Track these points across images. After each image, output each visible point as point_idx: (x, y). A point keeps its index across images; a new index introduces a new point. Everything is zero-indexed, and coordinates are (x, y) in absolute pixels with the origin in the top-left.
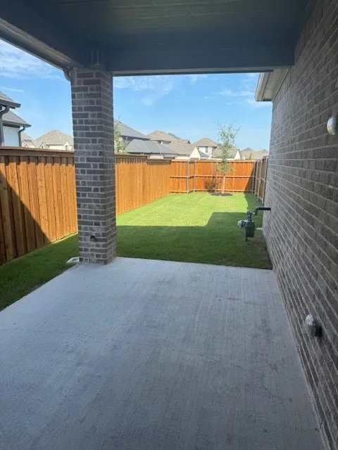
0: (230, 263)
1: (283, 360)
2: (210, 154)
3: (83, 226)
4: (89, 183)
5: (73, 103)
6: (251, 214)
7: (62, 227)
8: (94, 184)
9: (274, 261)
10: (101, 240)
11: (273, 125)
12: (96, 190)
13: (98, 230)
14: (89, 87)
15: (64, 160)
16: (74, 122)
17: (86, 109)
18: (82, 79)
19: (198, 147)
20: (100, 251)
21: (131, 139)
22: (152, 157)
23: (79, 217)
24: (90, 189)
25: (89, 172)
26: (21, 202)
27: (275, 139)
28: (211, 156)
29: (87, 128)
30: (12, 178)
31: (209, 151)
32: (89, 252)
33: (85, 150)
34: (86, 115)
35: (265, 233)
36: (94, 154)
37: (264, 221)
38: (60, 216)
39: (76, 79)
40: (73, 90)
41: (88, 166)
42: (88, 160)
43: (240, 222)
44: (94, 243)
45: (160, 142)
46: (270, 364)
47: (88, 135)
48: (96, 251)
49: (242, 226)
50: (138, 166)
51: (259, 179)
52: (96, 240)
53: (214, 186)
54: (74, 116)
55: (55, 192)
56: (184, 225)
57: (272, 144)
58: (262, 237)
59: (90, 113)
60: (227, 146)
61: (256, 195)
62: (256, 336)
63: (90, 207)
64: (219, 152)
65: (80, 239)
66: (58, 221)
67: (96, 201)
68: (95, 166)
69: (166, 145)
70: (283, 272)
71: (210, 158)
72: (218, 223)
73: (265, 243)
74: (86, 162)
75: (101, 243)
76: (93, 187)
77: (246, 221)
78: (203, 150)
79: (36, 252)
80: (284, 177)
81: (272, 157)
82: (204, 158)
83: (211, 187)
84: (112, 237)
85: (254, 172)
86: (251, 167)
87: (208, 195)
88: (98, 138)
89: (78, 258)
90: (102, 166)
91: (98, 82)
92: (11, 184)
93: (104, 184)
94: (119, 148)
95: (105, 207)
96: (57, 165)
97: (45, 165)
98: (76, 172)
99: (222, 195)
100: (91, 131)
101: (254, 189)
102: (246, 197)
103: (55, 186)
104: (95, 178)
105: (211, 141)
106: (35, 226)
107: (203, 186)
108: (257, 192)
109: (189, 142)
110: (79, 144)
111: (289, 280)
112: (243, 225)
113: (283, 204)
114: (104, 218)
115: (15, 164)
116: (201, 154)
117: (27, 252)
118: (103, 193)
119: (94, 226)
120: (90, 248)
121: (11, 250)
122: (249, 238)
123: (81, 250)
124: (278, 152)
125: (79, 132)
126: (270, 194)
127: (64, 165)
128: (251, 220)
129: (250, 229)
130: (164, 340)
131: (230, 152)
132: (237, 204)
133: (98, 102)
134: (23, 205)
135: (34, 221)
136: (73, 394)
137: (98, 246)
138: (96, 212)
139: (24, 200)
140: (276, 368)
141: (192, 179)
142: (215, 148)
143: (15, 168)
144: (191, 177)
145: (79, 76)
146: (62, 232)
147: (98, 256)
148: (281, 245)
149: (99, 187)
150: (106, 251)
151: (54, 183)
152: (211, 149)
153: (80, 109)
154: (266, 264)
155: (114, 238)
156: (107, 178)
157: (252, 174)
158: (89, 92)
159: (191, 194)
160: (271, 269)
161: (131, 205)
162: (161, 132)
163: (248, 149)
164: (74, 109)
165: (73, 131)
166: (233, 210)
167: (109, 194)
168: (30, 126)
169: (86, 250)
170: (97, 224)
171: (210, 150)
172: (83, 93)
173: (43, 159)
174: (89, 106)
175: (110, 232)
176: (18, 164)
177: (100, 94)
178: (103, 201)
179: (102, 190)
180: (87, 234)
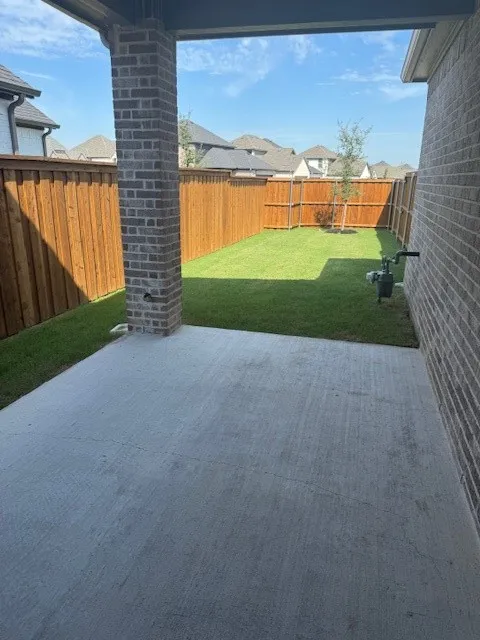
0: (353, 337)
1: (437, 495)
2: (325, 171)
3: (132, 279)
4: (141, 212)
5: (115, 84)
6: (389, 262)
7: (105, 279)
8: (148, 213)
9: (421, 335)
10: (159, 300)
11: (428, 120)
12: (151, 223)
13: (155, 285)
14: (138, 56)
15: (106, 177)
16: (117, 115)
17: (135, 93)
18: (127, 44)
19: (307, 160)
20: (158, 316)
21: (208, 147)
22: (239, 174)
23: (126, 264)
24: (141, 222)
25: (140, 194)
26: (43, 241)
27: (430, 142)
28: (326, 173)
29: (137, 125)
30: (30, 204)
31: (324, 166)
32: (143, 318)
33: (132, 159)
34: (134, 104)
35: (407, 292)
36: (148, 165)
37: (406, 272)
38: (101, 261)
39: (118, 45)
40: (114, 62)
41: (139, 185)
42: (139, 175)
43: (370, 274)
44: (150, 304)
45: (250, 151)
46: (416, 502)
47: (138, 135)
48: (152, 315)
49: (374, 280)
50: (218, 187)
51: (398, 208)
52: (153, 300)
53: (330, 218)
54: (116, 104)
55: (94, 225)
56: (284, 278)
57: (424, 151)
58: (403, 297)
59: (140, 99)
60: (349, 156)
61: (394, 233)
62: (394, 454)
63: (142, 249)
64: (339, 167)
65: (128, 297)
66: (99, 270)
67: (152, 240)
68: (149, 185)
69: (260, 157)
70: (437, 354)
71: (324, 177)
72: (337, 274)
73: (407, 307)
74: (134, 179)
75: (160, 305)
76: (147, 219)
77: (381, 273)
78: (314, 164)
79: (68, 314)
80: (447, 202)
81: (425, 173)
82: (315, 176)
83: (325, 220)
84: (175, 295)
85: (391, 198)
86: (386, 190)
87: (321, 232)
88: (153, 141)
89: (126, 325)
90: (159, 185)
91: (153, 48)
92: (28, 213)
93: (163, 214)
94: (189, 161)
95: (163, 249)
96: (95, 185)
97: (77, 184)
98: (121, 194)
99: (342, 232)
100: (142, 129)
101: (390, 224)
102: (378, 236)
103: (93, 216)
104: (149, 204)
105: (326, 150)
106: (66, 277)
107: (313, 218)
108: (395, 227)
109: (293, 153)
110: (124, 151)
111: (449, 367)
112: (375, 278)
113: (442, 246)
114: (165, 267)
115: (32, 182)
116: (311, 169)
117: (53, 314)
118: (162, 228)
119: (149, 279)
120: (143, 312)
121: (30, 312)
122: (383, 299)
123: (130, 314)
124: (435, 163)
125: (123, 130)
126: (419, 232)
127: (106, 185)
128: (388, 271)
129: (386, 285)
130: (251, 457)
131: (355, 166)
132: (364, 246)
133: (154, 82)
134: (45, 245)
135: (64, 269)
136: (110, 540)
137: (155, 308)
138: (153, 258)
139: (47, 237)
140: (425, 508)
141: (297, 208)
142: (332, 160)
143: (33, 188)
144: (294, 206)
145: (123, 38)
146: (105, 286)
147: (155, 324)
148: (437, 312)
149: (155, 219)
150: (167, 316)
151: (93, 213)
152: (327, 162)
153: (125, 94)
154: (410, 340)
155: (179, 297)
156: (168, 204)
157: (388, 201)
158: (139, 65)
159: (296, 230)
160: (417, 347)
161: (206, 247)
162: (252, 137)
163: (382, 163)
164: (115, 94)
165: (114, 130)
166: (358, 255)
167: (171, 230)
168: (58, 127)
169: (138, 314)
170: (154, 276)
171: (325, 163)
172: (128, 67)
173: (74, 176)
174: (139, 87)
175: (173, 289)
176: (37, 182)
177: (157, 68)
178: (161, 241)
179: (160, 223)
180: (138, 291)
